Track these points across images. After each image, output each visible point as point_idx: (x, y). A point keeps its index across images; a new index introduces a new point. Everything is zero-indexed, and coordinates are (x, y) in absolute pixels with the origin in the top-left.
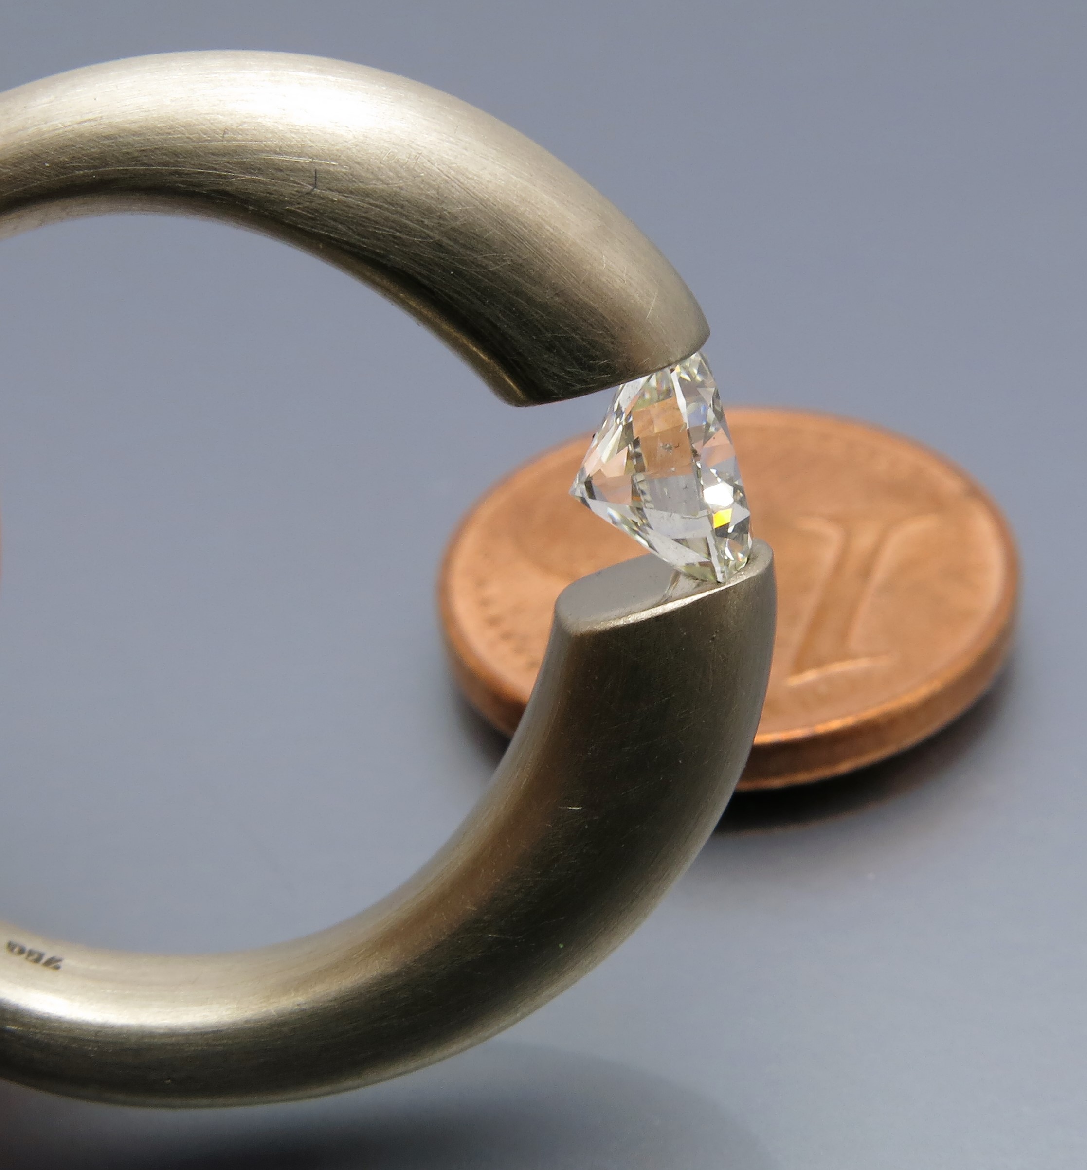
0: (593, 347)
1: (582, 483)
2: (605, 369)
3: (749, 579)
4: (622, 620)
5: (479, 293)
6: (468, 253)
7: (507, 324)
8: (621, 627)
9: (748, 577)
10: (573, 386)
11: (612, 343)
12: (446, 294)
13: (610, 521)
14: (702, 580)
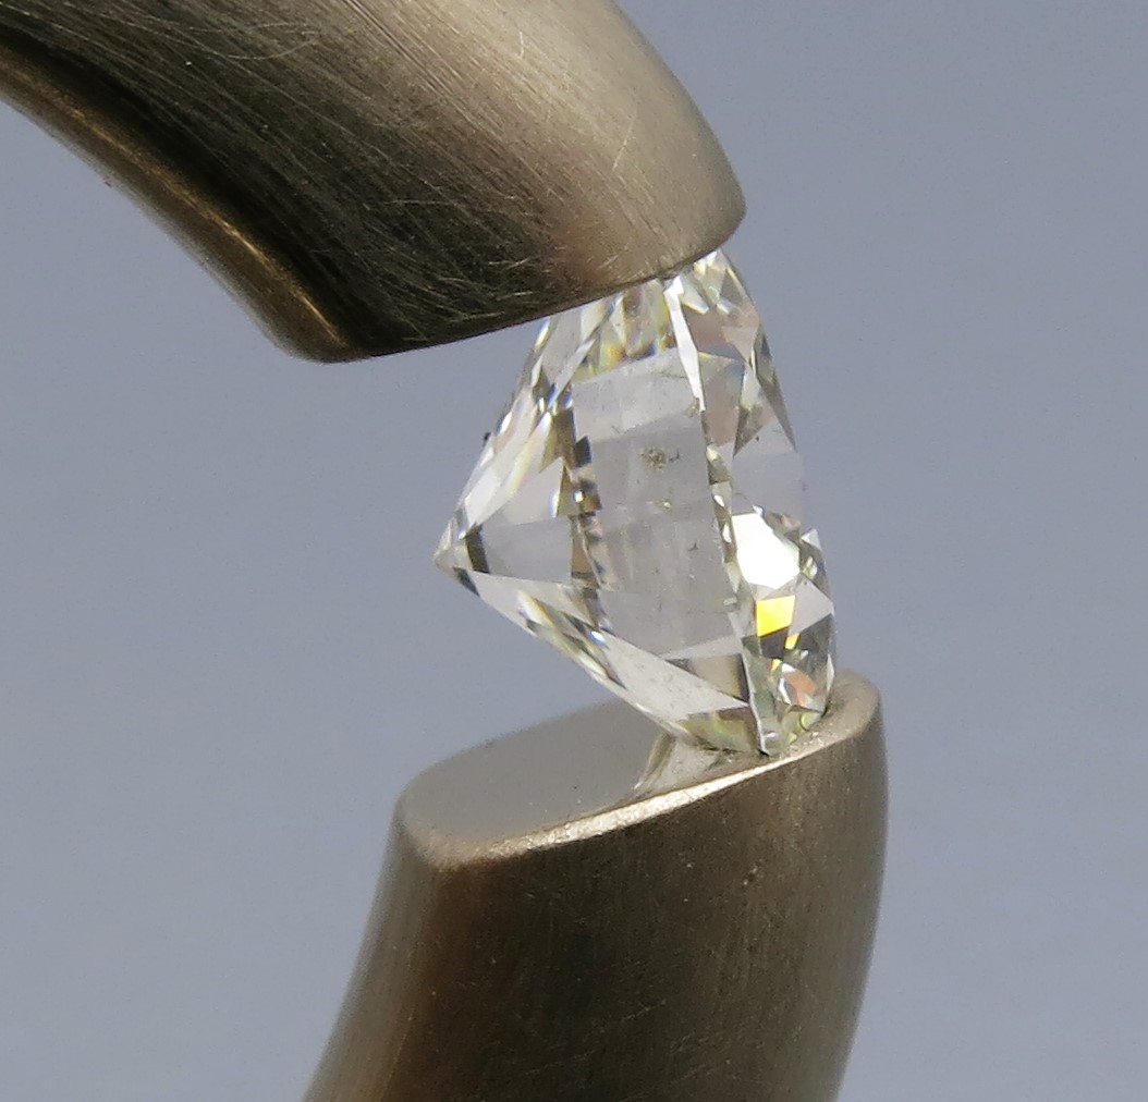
0: (496, 230)
1: (460, 542)
2: (523, 278)
3: (831, 747)
4: (552, 834)
5: (247, 109)
6: (225, 18)
7: (310, 179)
8: (551, 849)
9: (828, 744)
10: (450, 315)
11: (538, 221)
12: (174, 110)
13: (523, 624)
14: (726, 750)
